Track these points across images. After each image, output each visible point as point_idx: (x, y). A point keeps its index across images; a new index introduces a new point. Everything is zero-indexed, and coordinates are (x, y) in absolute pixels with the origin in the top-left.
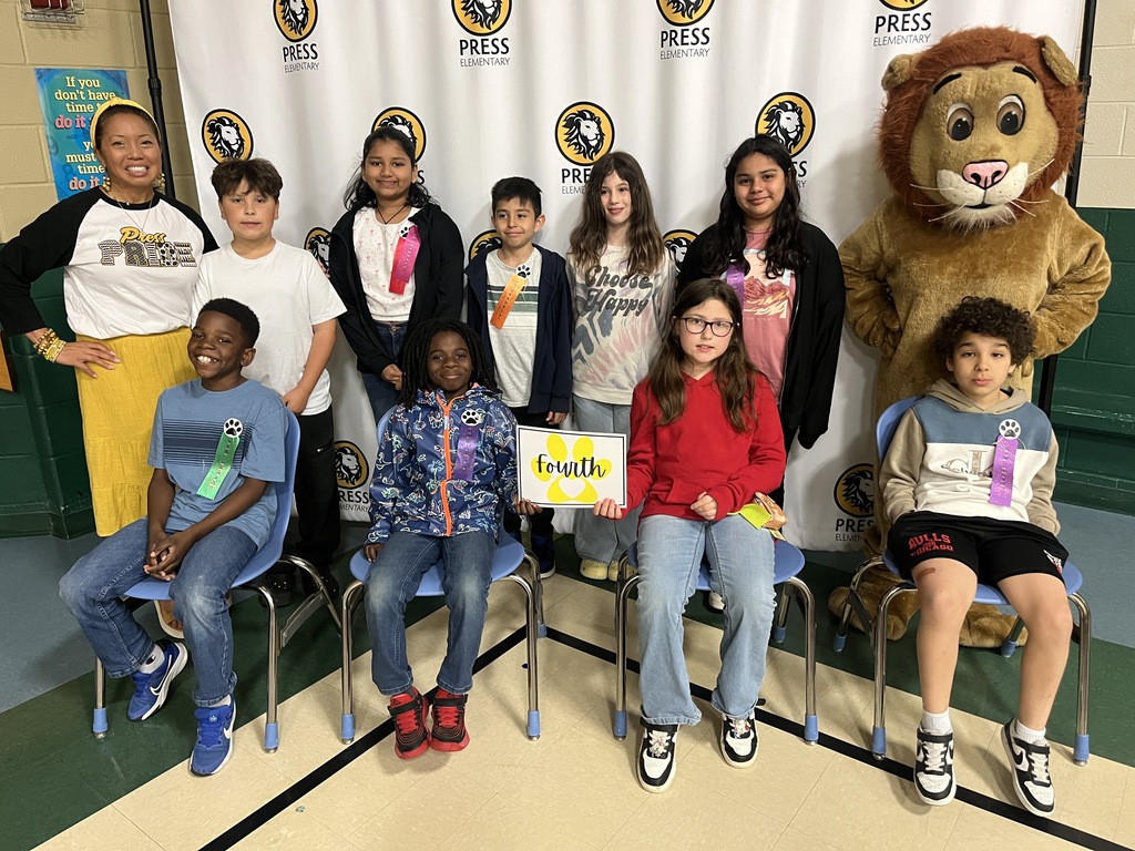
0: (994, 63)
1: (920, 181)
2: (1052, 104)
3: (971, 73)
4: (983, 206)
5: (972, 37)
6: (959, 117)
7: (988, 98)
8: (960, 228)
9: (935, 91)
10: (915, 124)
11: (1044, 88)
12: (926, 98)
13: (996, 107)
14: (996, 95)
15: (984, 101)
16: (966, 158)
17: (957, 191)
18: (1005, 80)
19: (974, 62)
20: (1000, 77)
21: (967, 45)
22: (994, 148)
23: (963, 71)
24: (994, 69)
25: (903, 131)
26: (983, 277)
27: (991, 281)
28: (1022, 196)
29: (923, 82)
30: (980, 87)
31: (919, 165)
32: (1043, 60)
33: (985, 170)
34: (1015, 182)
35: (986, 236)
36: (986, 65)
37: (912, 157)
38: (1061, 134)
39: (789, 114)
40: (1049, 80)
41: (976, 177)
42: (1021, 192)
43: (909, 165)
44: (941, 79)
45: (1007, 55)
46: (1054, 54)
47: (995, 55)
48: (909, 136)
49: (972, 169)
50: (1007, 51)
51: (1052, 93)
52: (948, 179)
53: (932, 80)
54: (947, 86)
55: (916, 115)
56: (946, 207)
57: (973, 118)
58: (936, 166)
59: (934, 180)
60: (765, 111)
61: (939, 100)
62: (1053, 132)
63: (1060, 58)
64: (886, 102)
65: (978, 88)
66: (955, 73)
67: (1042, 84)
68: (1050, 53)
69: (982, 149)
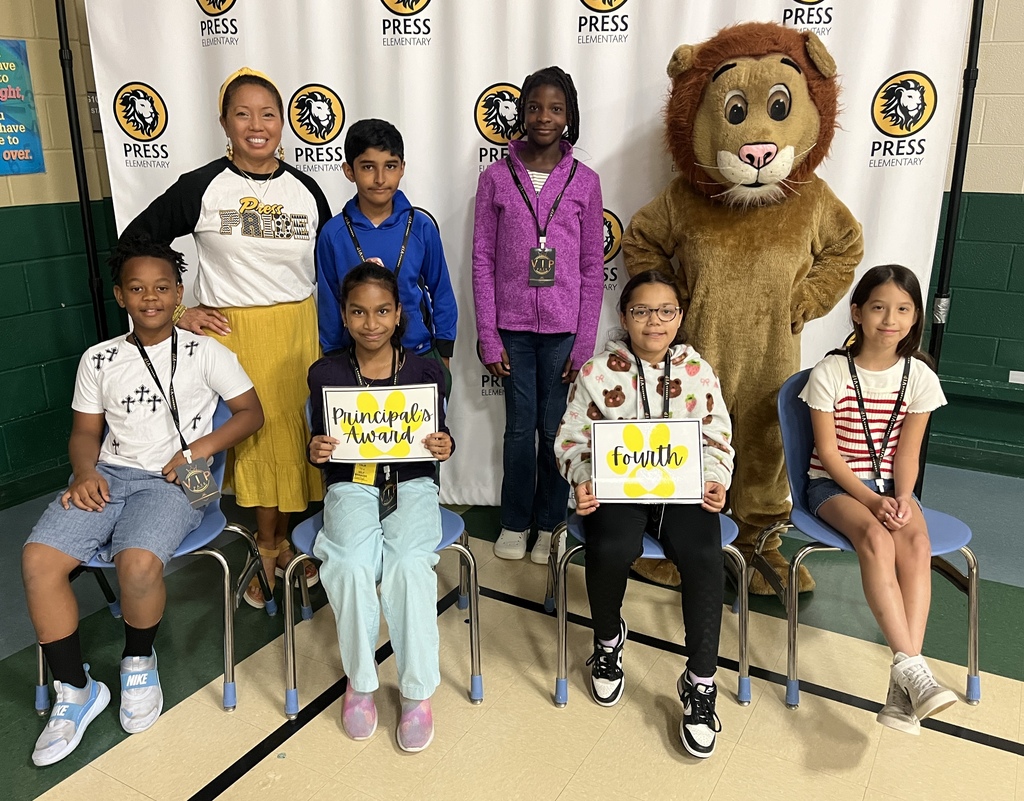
0: (764, 55)
1: (702, 161)
2: (814, 94)
3: (744, 63)
4: (757, 184)
5: (744, 31)
6: (735, 102)
7: (760, 85)
8: (739, 205)
9: (714, 80)
10: (697, 109)
11: (808, 80)
12: (707, 85)
13: (767, 95)
14: (766, 84)
15: (756, 87)
16: (742, 140)
17: (734, 170)
18: (774, 70)
19: (747, 53)
20: (769, 67)
21: (741, 38)
22: (765, 132)
23: (738, 61)
24: (765, 60)
25: (687, 114)
26: (759, 249)
27: (765, 253)
28: (789, 177)
29: (704, 71)
30: (752, 76)
31: (702, 148)
32: (807, 53)
33: (758, 151)
34: (784, 162)
35: (760, 213)
36: (757, 56)
37: (695, 140)
38: (822, 121)
40: (811, 71)
41: (750, 157)
42: (788, 173)
43: (692, 146)
44: (719, 69)
45: (776, 48)
46: (816, 47)
47: (766, 48)
48: (692, 120)
49: (747, 150)
50: (776, 44)
51: (815, 83)
52: (726, 159)
53: (711, 69)
54: (724, 74)
55: (697, 101)
56: (726, 186)
58: (716, 147)
59: (715, 160)
61: (717, 88)
62: (815, 120)
63: (821, 52)
64: (671, 88)
65: (750, 76)
66: (731, 63)
67: (806, 76)
68: (813, 47)
69: (755, 132)
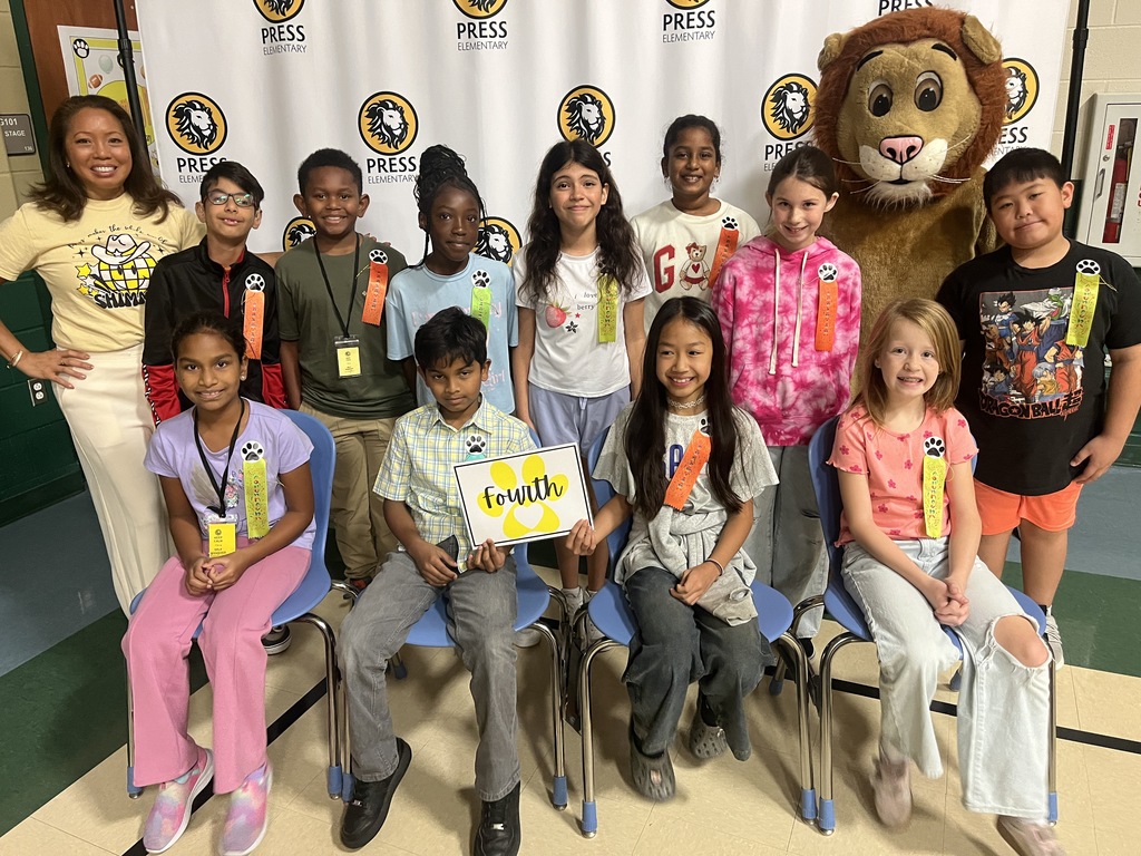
0: (914, 41)
2: (975, 82)
3: (891, 50)
4: (901, 181)
6: (879, 93)
7: (906, 75)
9: (859, 69)
10: (843, 101)
11: (965, 67)
12: (851, 75)
13: (914, 84)
14: (913, 72)
15: (903, 77)
16: (883, 133)
17: (875, 165)
18: (923, 57)
19: (896, 40)
20: (919, 53)
22: (910, 124)
23: (885, 48)
24: (915, 46)
29: (850, 60)
31: (845, 141)
32: (962, 38)
33: (900, 145)
36: (906, 42)
37: (839, 133)
38: (984, 112)
39: (795, 95)
40: (970, 59)
41: (892, 152)
42: (939, 169)
43: (836, 141)
44: (865, 56)
45: (928, 33)
47: (916, 33)
48: (836, 111)
49: (887, 143)
50: (928, 29)
51: (974, 70)
53: (857, 57)
54: (868, 63)
55: (843, 92)
57: (892, 94)
58: (858, 141)
59: (857, 155)
60: (772, 92)
61: (861, 77)
62: (976, 110)
66: (877, 51)
67: (963, 62)
69: (899, 124)
